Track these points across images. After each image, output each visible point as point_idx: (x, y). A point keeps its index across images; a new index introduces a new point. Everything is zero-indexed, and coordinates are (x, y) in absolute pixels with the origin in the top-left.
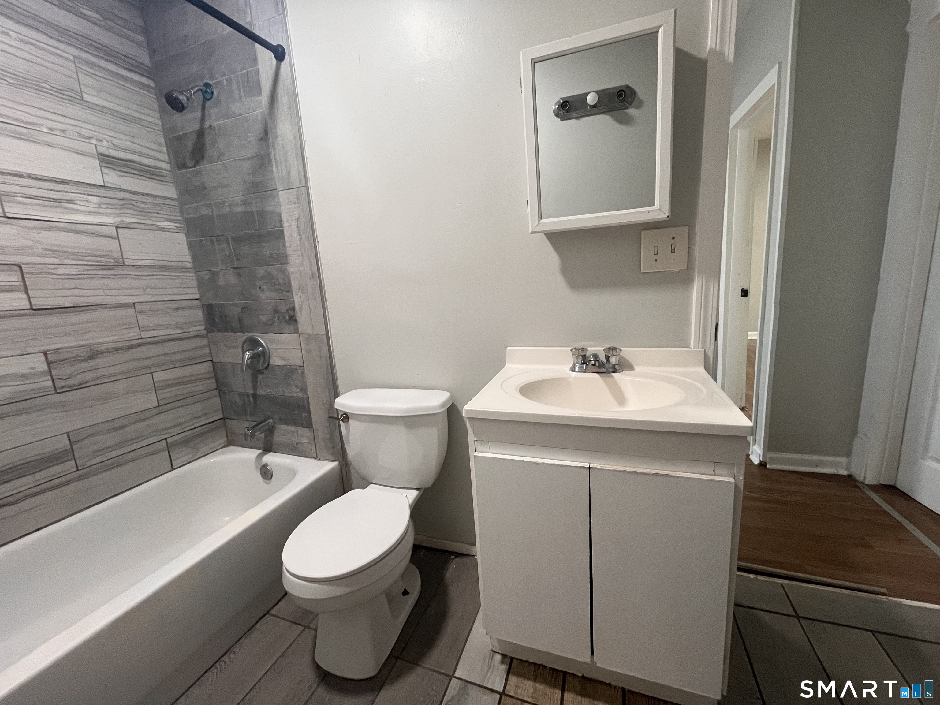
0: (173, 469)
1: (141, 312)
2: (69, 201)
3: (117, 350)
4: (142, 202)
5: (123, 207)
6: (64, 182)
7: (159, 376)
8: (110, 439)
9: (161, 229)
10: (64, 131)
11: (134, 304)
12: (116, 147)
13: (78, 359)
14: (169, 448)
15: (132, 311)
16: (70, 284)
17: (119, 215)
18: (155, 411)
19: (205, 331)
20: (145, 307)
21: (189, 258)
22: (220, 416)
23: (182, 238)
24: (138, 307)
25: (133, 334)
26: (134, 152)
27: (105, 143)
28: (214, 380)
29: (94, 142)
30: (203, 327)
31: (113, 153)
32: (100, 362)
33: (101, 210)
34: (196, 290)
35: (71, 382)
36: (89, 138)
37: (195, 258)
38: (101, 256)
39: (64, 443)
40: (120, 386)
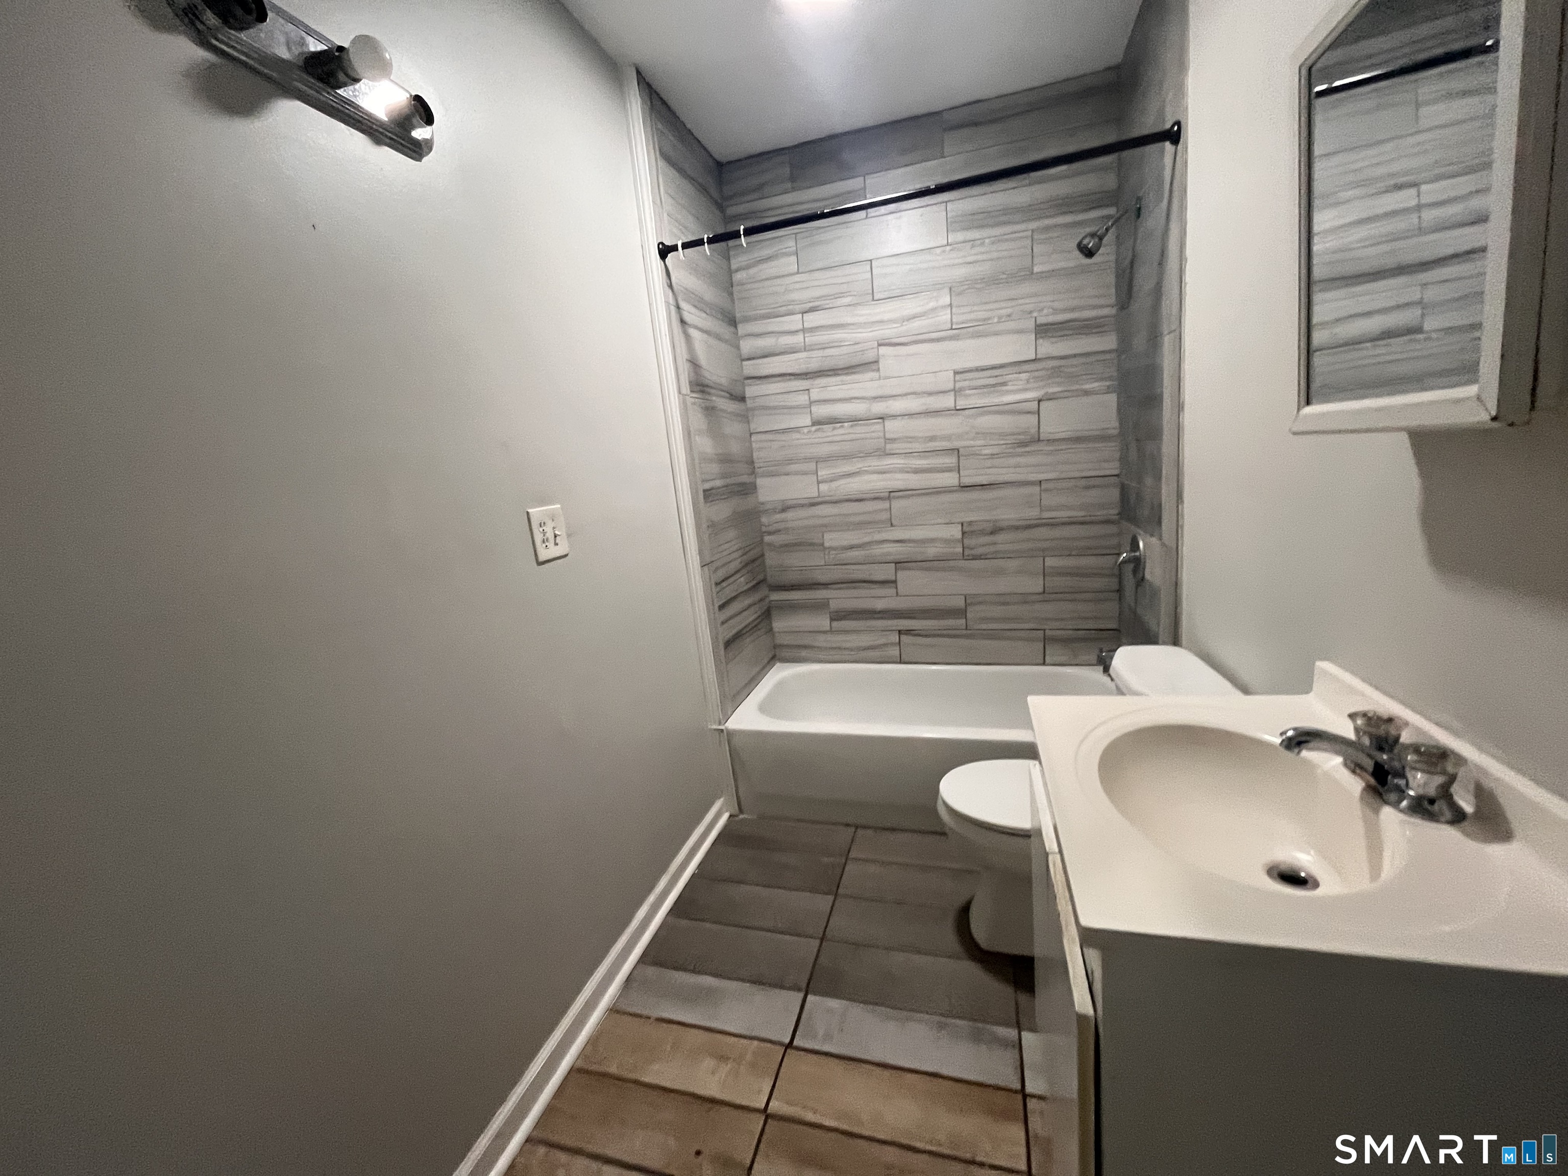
0: (1044, 664)
1: (1046, 490)
2: (1004, 384)
3: (1017, 528)
4: (1072, 366)
5: (1049, 377)
6: (1002, 366)
7: (1050, 562)
8: (997, 611)
9: (1087, 393)
10: (1009, 316)
11: (1040, 482)
12: (1056, 311)
13: (983, 533)
14: (1046, 640)
15: (1037, 489)
16: (989, 463)
17: (1043, 387)
18: (1040, 597)
19: (1117, 517)
20: (1050, 485)
21: (1115, 424)
22: (1114, 626)
23: (1112, 399)
24: (1044, 486)
25: (1034, 513)
26: (1073, 310)
27: (1045, 311)
28: (1116, 580)
29: (1035, 314)
30: (1115, 511)
31: (1051, 319)
32: (1000, 538)
33: (1029, 386)
34: (1117, 464)
35: (973, 552)
36: (1031, 312)
37: (1121, 424)
38: (1019, 434)
39: (960, 602)
40: (1013, 564)
